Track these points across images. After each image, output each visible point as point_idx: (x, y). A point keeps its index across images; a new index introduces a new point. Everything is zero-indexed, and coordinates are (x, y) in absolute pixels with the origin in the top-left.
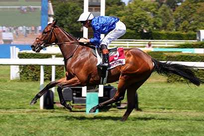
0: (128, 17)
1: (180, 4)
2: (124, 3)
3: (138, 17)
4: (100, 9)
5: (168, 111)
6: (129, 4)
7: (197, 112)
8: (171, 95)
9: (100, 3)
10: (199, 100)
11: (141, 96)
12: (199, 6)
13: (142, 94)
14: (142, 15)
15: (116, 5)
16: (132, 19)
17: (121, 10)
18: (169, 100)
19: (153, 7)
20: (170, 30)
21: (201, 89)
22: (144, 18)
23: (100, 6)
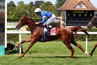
0: (18, 12)
1: (41, 6)
2: (16, 5)
3: (22, 12)
4: (5, 8)
5: (36, 54)
6: (18, 6)
7: (49, 54)
8: (37, 47)
9: (5, 6)
10: (50, 48)
11: (24, 47)
12: (49, 7)
13: (24, 46)
14: (24, 11)
15: (12, 7)
16: (19, 13)
17: (14, 9)
18: (37, 49)
19: (29, 7)
20: (36, 17)
21: (51, 44)
22: (25, 12)
23: (5, 7)
